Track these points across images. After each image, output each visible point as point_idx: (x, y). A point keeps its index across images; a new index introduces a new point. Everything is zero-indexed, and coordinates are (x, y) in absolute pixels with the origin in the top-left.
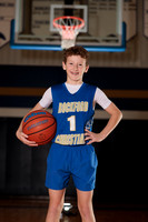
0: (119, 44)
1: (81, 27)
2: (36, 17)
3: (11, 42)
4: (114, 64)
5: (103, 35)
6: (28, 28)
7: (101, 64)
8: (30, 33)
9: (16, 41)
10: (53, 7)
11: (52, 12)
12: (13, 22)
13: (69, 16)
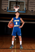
0: (24, 11)
3: (7, 10)
4: (23, 14)
5: (22, 10)
6: (10, 8)
7: (21, 14)
10: (14, 5)
12: (8, 7)
13: (17, 7)
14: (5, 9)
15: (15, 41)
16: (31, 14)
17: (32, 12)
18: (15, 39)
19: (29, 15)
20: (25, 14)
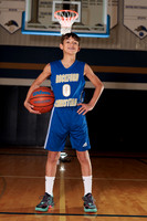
0: (105, 32)
1: (76, 18)
2: (41, 10)
3: (22, 29)
4: (100, 47)
5: (92, 24)
6: (35, 18)
7: (90, 46)
8: (37, 22)
9: (26, 28)
10: (54, 3)
11: (54, 6)
12: (24, 13)
14: (13, 23)
15: (62, 177)
16: (137, 47)
17: (142, 34)
18: (62, 169)
19: (128, 48)
20: (109, 47)
